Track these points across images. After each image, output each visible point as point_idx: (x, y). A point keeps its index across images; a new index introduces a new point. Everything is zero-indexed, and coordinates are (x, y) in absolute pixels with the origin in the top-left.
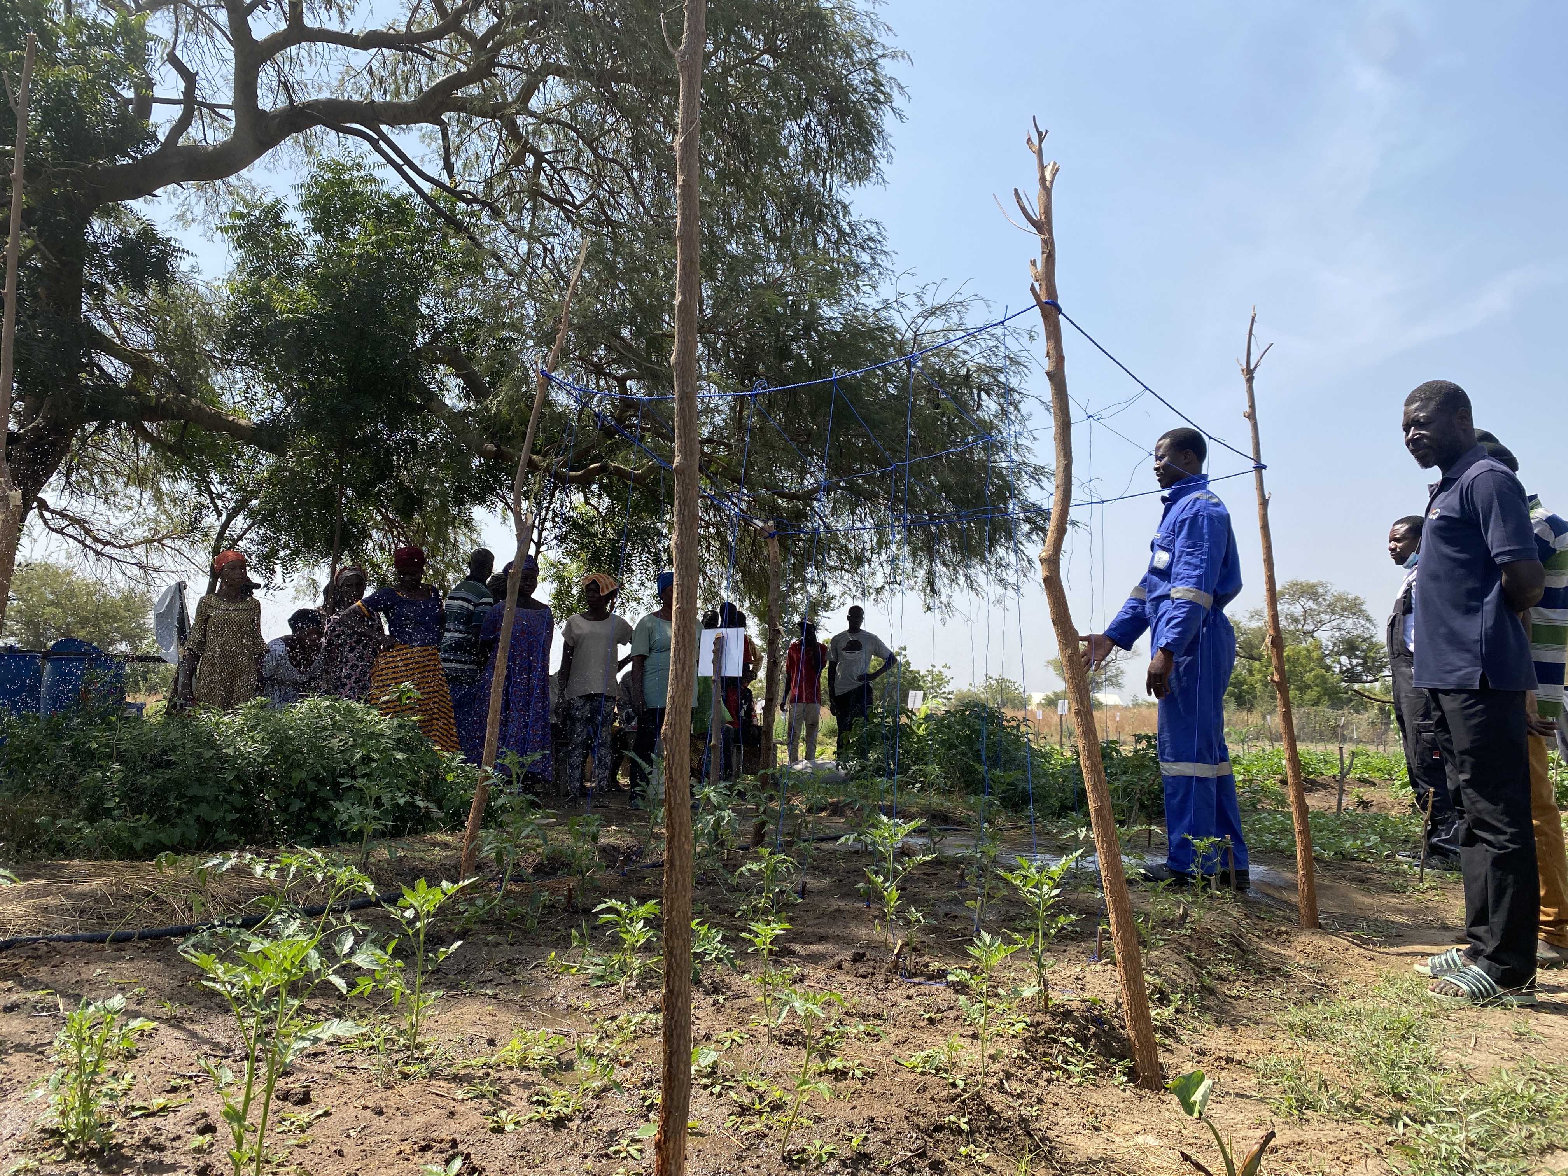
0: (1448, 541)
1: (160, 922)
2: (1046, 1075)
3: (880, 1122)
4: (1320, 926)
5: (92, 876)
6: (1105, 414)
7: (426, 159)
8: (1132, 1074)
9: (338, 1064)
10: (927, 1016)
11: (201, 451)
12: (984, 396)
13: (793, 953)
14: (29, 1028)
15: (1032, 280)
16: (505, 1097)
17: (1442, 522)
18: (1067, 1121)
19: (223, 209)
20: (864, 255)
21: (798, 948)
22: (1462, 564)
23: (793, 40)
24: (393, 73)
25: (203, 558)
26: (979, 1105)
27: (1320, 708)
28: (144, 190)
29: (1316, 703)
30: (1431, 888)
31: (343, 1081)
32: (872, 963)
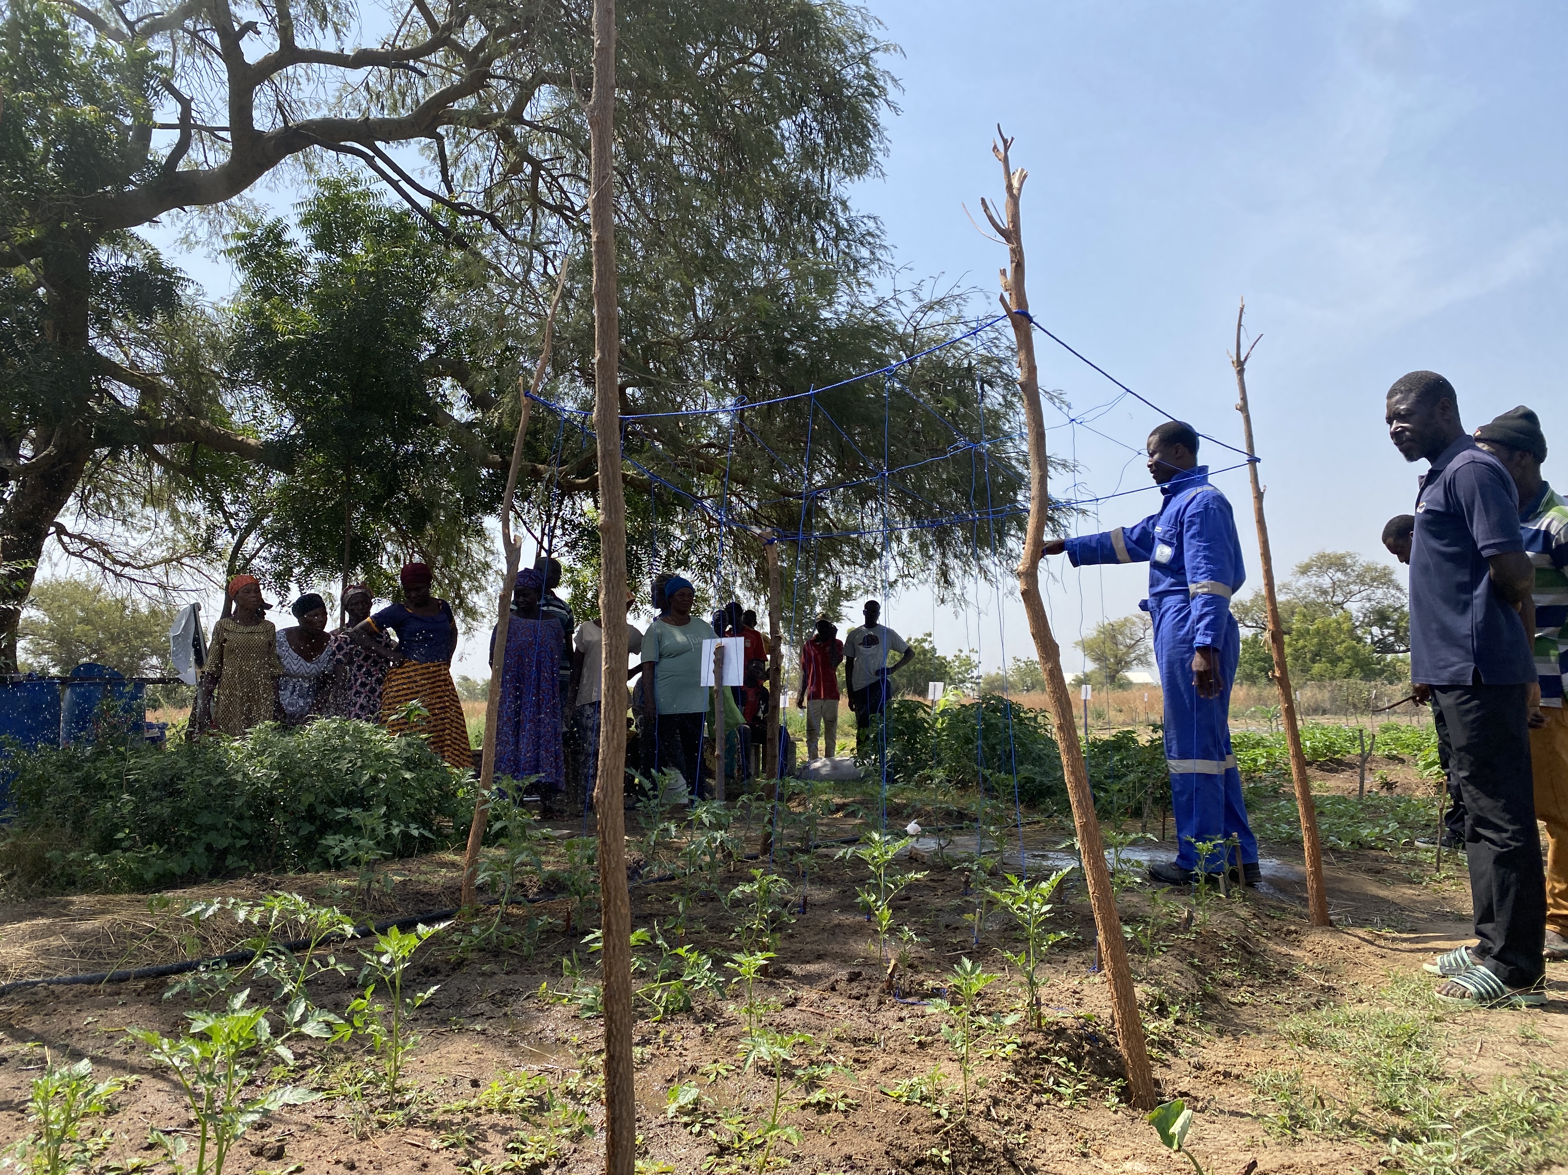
0: (1437, 536)
1: (161, 959)
2: (1036, 1099)
3: (858, 1159)
4: (1331, 924)
5: (94, 914)
6: (1087, 417)
7: (426, 171)
8: (1125, 1094)
9: (318, 1114)
10: (917, 1040)
11: (212, 472)
12: (986, 386)
13: (789, 973)
14: (15, 1083)
15: (1002, 290)
16: (481, 1145)
17: (1429, 517)
18: (1055, 1148)
19: (227, 230)
20: (863, 250)
21: (796, 969)
22: (1450, 558)
23: (784, 40)
24: (390, 87)
25: (220, 576)
26: (963, 1135)
27: (1352, 681)
28: (148, 216)
29: (1348, 675)
30: (1448, 877)
31: (319, 1133)
32: (867, 982)
